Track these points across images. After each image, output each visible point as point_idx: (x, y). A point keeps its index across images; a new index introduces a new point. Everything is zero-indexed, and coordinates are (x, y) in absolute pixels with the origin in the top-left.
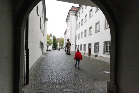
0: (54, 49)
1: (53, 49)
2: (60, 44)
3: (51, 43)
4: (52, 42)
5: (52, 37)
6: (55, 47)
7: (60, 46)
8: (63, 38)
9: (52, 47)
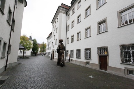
0: (34, 56)
1: (32, 55)
2: (40, 50)
3: (30, 48)
4: (32, 46)
5: (32, 40)
6: (34, 53)
7: (40, 52)
8: (44, 43)
9: (31, 52)
